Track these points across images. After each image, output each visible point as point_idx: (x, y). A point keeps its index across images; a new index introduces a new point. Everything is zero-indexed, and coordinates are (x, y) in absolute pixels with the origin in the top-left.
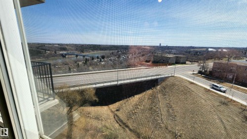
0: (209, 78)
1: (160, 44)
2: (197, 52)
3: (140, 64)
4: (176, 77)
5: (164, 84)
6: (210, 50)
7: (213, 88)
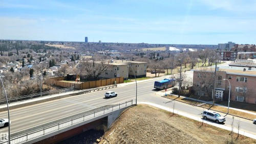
0: (192, 101)
1: (86, 38)
2: (153, 54)
3: (54, 86)
4: (140, 106)
5: (121, 125)
6: (171, 49)
7: (205, 118)
